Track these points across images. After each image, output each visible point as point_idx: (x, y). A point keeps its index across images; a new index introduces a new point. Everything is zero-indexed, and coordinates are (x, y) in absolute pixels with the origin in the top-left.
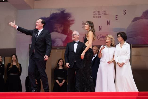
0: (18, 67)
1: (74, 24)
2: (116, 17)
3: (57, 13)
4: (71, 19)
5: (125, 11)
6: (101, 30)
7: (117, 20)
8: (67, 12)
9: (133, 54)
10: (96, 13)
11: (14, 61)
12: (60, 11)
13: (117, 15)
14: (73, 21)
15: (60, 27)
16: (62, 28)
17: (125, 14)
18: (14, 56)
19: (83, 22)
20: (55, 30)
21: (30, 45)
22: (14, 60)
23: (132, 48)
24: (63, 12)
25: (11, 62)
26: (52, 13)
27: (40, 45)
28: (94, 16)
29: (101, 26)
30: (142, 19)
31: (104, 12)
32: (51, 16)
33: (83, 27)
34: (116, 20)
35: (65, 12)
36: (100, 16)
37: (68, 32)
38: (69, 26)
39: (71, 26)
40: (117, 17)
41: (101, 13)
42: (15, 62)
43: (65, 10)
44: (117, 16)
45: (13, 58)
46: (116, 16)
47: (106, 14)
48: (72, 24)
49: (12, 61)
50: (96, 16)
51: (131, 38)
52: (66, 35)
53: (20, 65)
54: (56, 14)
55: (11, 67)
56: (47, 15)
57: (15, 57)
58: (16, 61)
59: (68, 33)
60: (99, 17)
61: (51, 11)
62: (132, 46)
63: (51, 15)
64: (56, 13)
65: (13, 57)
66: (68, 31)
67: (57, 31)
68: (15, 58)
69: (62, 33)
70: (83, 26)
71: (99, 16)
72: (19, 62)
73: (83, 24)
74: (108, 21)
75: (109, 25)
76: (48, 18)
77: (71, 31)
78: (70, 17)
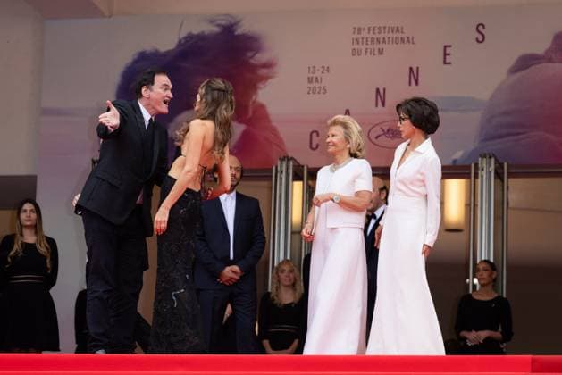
0: (42, 249)
1: (273, 77)
2: (445, 55)
3: (206, 33)
4: (261, 58)
5: (481, 28)
6: (383, 104)
7: (449, 63)
8: (246, 31)
9: (511, 205)
10: (365, 34)
11: (27, 227)
12: (218, 25)
13: (450, 46)
14: (268, 65)
17: (481, 40)
18: (28, 207)
19: (311, 69)
21: (94, 162)
22: (29, 223)
23: (508, 177)
24: (228, 30)
25: (17, 231)
26: (183, 34)
28: (356, 47)
29: (384, 90)
30: (550, 60)
31: (398, 31)
32: (180, 44)
33: (309, 93)
34: (445, 63)
35: (239, 31)
36: (380, 46)
37: (248, 112)
39: (261, 89)
40: (449, 54)
41: (386, 36)
42: (33, 231)
43: (236, 24)
44: (448, 50)
45: (23, 216)
46: (445, 47)
47: (406, 40)
48: (266, 78)
49: (21, 226)
50: (363, 47)
51: (506, 139)
52: (240, 122)
54: (202, 37)
55: (17, 253)
56: (166, 42)
57: (31, 210)
58: (36, 226)
59: (250, 114)
60: (376, 52)
61: (183, 28)
62: (508, 169)
63: (180, 42)
64: (203, 32)
65: (25, 211)
66: (251, 110)
68: (34, 216)
70: (311, 85)
71: (377, 46)
72: (48, 230)
73: (310, 80)
74: (411, 69)
75: (417, 83)
76: (168, 52)
77: (262, 107)
78: (258, 50)
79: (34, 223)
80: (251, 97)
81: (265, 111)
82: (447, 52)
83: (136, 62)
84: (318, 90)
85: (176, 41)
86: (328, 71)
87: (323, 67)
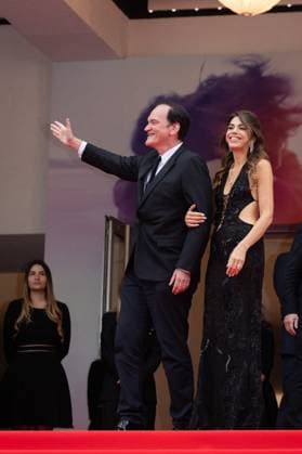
0: (53, 316)
3: (230, 75)
8: (274, 73)
11: (36, 290)
12: (244, 67)
18: (37, 268)
21: (108, 219)
22: (38, 287)
24: (254, 72)
25: (24, 296)
26: (204, 77)
27: (160, 220)
32: (201, 87)
35: (266, 73)
37: (277, 163)
39: (292, 136)
42: (43, 296)
43: (263, 64)
45: (31, 279)
48: (297, 124)
49: (29, 290)
53: (63, 308)
54: (225, 80)
55: (25, 319)
57: (41, 273)
58: (45, 290)
59: (280, 164)
63: (201, 85)
64: (226, 74)
65: (34, 273)
66: (281, 158)
68: (43, 279)
72: (59, 295)
76: (188, 97)
77: (293, 156)
78: (287, 93)
79: (43, 286)
80: (280, 145)
81: (296, 160)
85: (197, 84)
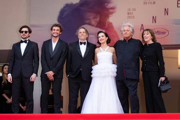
1: (115, 13)
2: (178, 4)
4: (110, 6)
6: (155, 22)
14: (113, 8)
15: (94, 18)
16: (98, 19)
19: (129, 10)
20: (87, 22)
28: (145, 1)
29: (156, 17)
33: (128, 18)
34: (178, 7)
37: (105, 26)
38: (107, 16)
40: (179, 4)
46: (178, 1)
48: (112, 13)
50: (148, 1)
52: (103, 29)
59: (107, 26)
60: (153, 3)
66: (107, 25)
67: (90, 24)
69: (97, 27)
70: (129, 15)
71: (153, 1)
73: (128, 14)
74: (165, 9)
75: (167, 14)
78: (109, 2)
80: (107, 20)
82: (179, 3)
83: (64, 7)
84: (131, 17)
86: (135, 10)
87: (133, 9)
